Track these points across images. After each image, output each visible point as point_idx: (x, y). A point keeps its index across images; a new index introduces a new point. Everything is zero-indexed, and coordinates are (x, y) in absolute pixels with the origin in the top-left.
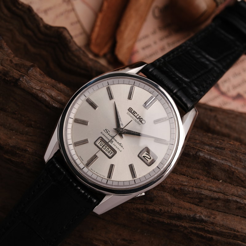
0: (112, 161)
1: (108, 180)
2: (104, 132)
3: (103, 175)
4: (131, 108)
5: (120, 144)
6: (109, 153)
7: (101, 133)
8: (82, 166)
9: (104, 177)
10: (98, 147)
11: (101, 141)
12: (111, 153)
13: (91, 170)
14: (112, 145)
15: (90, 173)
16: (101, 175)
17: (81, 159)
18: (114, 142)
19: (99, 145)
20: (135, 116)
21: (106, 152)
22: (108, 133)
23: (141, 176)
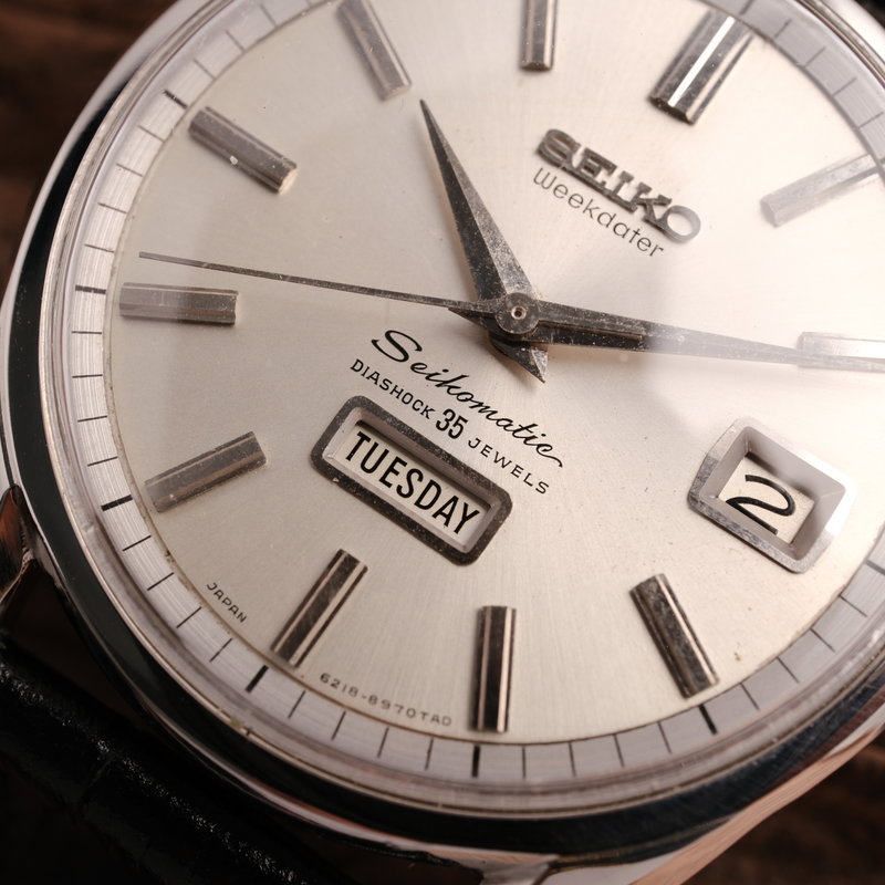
0: (483, 583)
1: (484, 750)
2: (374, 361)
3: (432, 713)
4: (563, 137)
5: (526, 433)
6: (448, 517)
7: (358, 366)
8: (238, 665)
9: (439, 729)
10: (347, 484)
11: (364, 438)
12: (465, 518)
13: (326, 689)
14: (457, 449)
15: (316, 718)
16: (412, 713)
17: (223, 610)
18: (477, 425)
19: (352, 469)
20: (599, 188)
21: (425, 518)
22: (411, 361)
23: (748, 667)
